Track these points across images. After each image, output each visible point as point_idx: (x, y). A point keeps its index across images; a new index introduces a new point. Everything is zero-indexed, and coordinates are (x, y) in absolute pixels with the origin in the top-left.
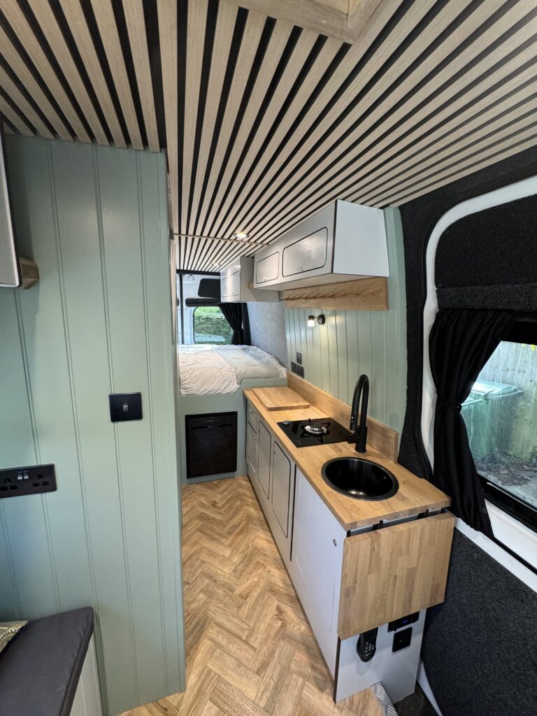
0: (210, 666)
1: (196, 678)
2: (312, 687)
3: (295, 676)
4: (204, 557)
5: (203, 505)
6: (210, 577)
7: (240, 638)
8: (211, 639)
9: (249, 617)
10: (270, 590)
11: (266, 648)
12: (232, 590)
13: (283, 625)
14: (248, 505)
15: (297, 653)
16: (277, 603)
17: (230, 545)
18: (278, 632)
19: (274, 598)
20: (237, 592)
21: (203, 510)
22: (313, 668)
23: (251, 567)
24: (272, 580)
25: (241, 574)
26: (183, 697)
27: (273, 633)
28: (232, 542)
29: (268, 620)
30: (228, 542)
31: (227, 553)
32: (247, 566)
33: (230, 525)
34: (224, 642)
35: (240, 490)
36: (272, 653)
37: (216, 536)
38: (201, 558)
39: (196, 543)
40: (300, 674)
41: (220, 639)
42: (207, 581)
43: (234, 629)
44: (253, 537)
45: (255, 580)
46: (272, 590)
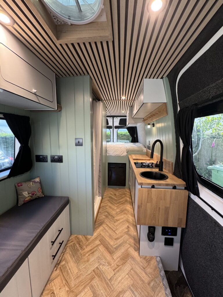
0: (101, 233)
1: (96, 234)
2: (132, 248)
3: (127, 244)
4: (107, 207)
5: (111, 194)
6: (108, 213)
7: (112, 230)
8: (103, 227)
9: (117, 226)
10: (127, 221)
11: (120, 234)
12: (114, 217)
13: (128, 231)
14: (127, 197)
15: (130, 239)
16: (128, 225)
17: (117, 206)
18: (126, 232)
19: (128, 223)
20: (115, 218)
21: (111, 195)
22: (135, 244)
23: (122, 213)
24: (129, 219)
25: (118, 214)
26: (91, 237)
27: (124, 232)
28: (118, 206)
29: (123, 228)
30: (117, 205)
31: (115, 208)
32: (121, 213)
33: (119, 201)
34: (107, 229)
35: (125, 192)
36: (122, 236)
37: (113, 203)
38: (106, 207)
39: (106, 203)
40: (129, 244)
41: (106, 228)
42: (106, 213)
43: (111, 227)
44: (125, 206)
45: (123, 217)
46: (128, 221)
